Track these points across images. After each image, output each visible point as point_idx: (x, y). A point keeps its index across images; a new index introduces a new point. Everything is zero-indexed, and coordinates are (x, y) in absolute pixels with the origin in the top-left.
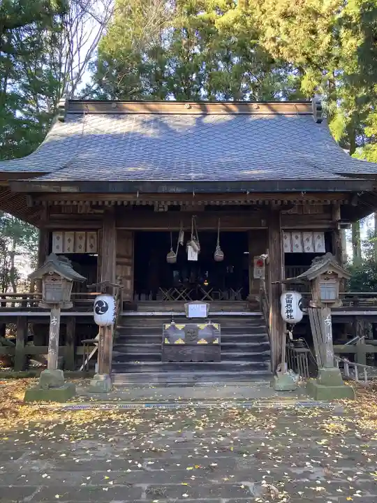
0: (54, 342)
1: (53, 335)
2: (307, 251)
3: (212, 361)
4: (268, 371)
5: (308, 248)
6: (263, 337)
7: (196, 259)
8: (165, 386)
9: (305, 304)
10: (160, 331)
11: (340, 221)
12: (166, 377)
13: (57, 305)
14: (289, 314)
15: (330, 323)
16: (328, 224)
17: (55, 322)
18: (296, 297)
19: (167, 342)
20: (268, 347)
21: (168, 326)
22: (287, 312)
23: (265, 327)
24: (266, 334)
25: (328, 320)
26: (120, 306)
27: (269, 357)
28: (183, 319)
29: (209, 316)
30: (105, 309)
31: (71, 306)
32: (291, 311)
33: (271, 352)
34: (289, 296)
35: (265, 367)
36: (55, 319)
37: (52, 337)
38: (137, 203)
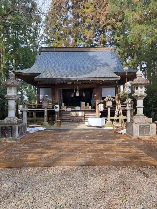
0: (46, 115)
7: (78, 96)
9: (104, 107)
10: (70, 114)
18: (102, 105)
19: (71, 116)
21: (71, 112)
22: (100, 108)
25: (109, 111)
28: (74, 111)
29: (80, 110)
30: (57, 108)
31: (49, 107)
36: (46, 111)
37: (45, 114)
38: (64, 83)
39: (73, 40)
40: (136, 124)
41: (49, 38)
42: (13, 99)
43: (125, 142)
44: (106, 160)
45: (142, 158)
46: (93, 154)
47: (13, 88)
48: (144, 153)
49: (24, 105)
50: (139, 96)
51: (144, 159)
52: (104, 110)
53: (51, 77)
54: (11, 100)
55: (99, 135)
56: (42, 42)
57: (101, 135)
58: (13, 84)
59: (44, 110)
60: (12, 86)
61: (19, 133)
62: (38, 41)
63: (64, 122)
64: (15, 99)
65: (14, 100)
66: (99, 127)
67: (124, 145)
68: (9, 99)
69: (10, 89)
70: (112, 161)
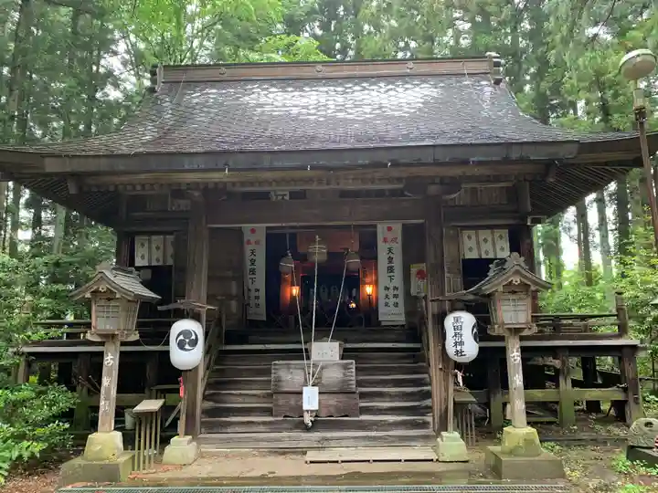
1: (108, 381)
2: (484, 256)
3: (346, 416)
4: (429, 431)
5: (487, 253)
6: (423, 379)
11: (530, 213)
13: (114, 336)
14: (459, 348)
15: (519, 358)
17: (111, 360)
20: (428, 395)
22: (456, 344)
23: (424, 364)
24: (426, 376)
25: (515, 354)
27: (429, 409)
31: (135, 337)
32: (462, 343)
33: (433, 402)
34: (457, 320)
35: (424, 425)
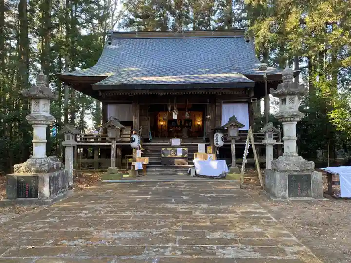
0: (113, 155)
1: (113, 152)
7: (176, 118)
8: (162, 175)
9: (224, 139)
10: (160, 151)
11: (252, 97)
12: (163, 171)
13: (114, 139)
16: (246, 99)
18: (220, 136)
19: (163, 156)
21: (163, 149)
22: (216, 142)
26: (142, 139)
28: (170, 146)
29: (181, 145)
30: (134, 141)
31: (120, 140)
32: (218, 141)
34: (217, 135)
36: (113, 146)
37: (112, 153)
38: (148, 94)
39: (173, 20)
40: (283, 174)
41: (132, 17)
42: (42, 122)
43: (258, 211)
44: (208, 254)
45: (287, 249)
46: (184, 238)
47: (42, 102)
48: (294, 238)
49: (69, 135)
50: (287, 118)
51: (292, 253)
52: (224, 145)
53: (125, 83)
54: (39, 125)
55: (209, 195)
56: (120, 24)
57: (214, 195)
58: (41, 94)
59: (110, 145)
60: (39, 98)
61: (51, 190)
62: (112, 24)
63: (151, 168)
64: (45, 123)
65: (43, 124)
66: (213, 177)
67: (254, 218)
68: (33, 122)
69: (37, 104)
70: (219, 257)
